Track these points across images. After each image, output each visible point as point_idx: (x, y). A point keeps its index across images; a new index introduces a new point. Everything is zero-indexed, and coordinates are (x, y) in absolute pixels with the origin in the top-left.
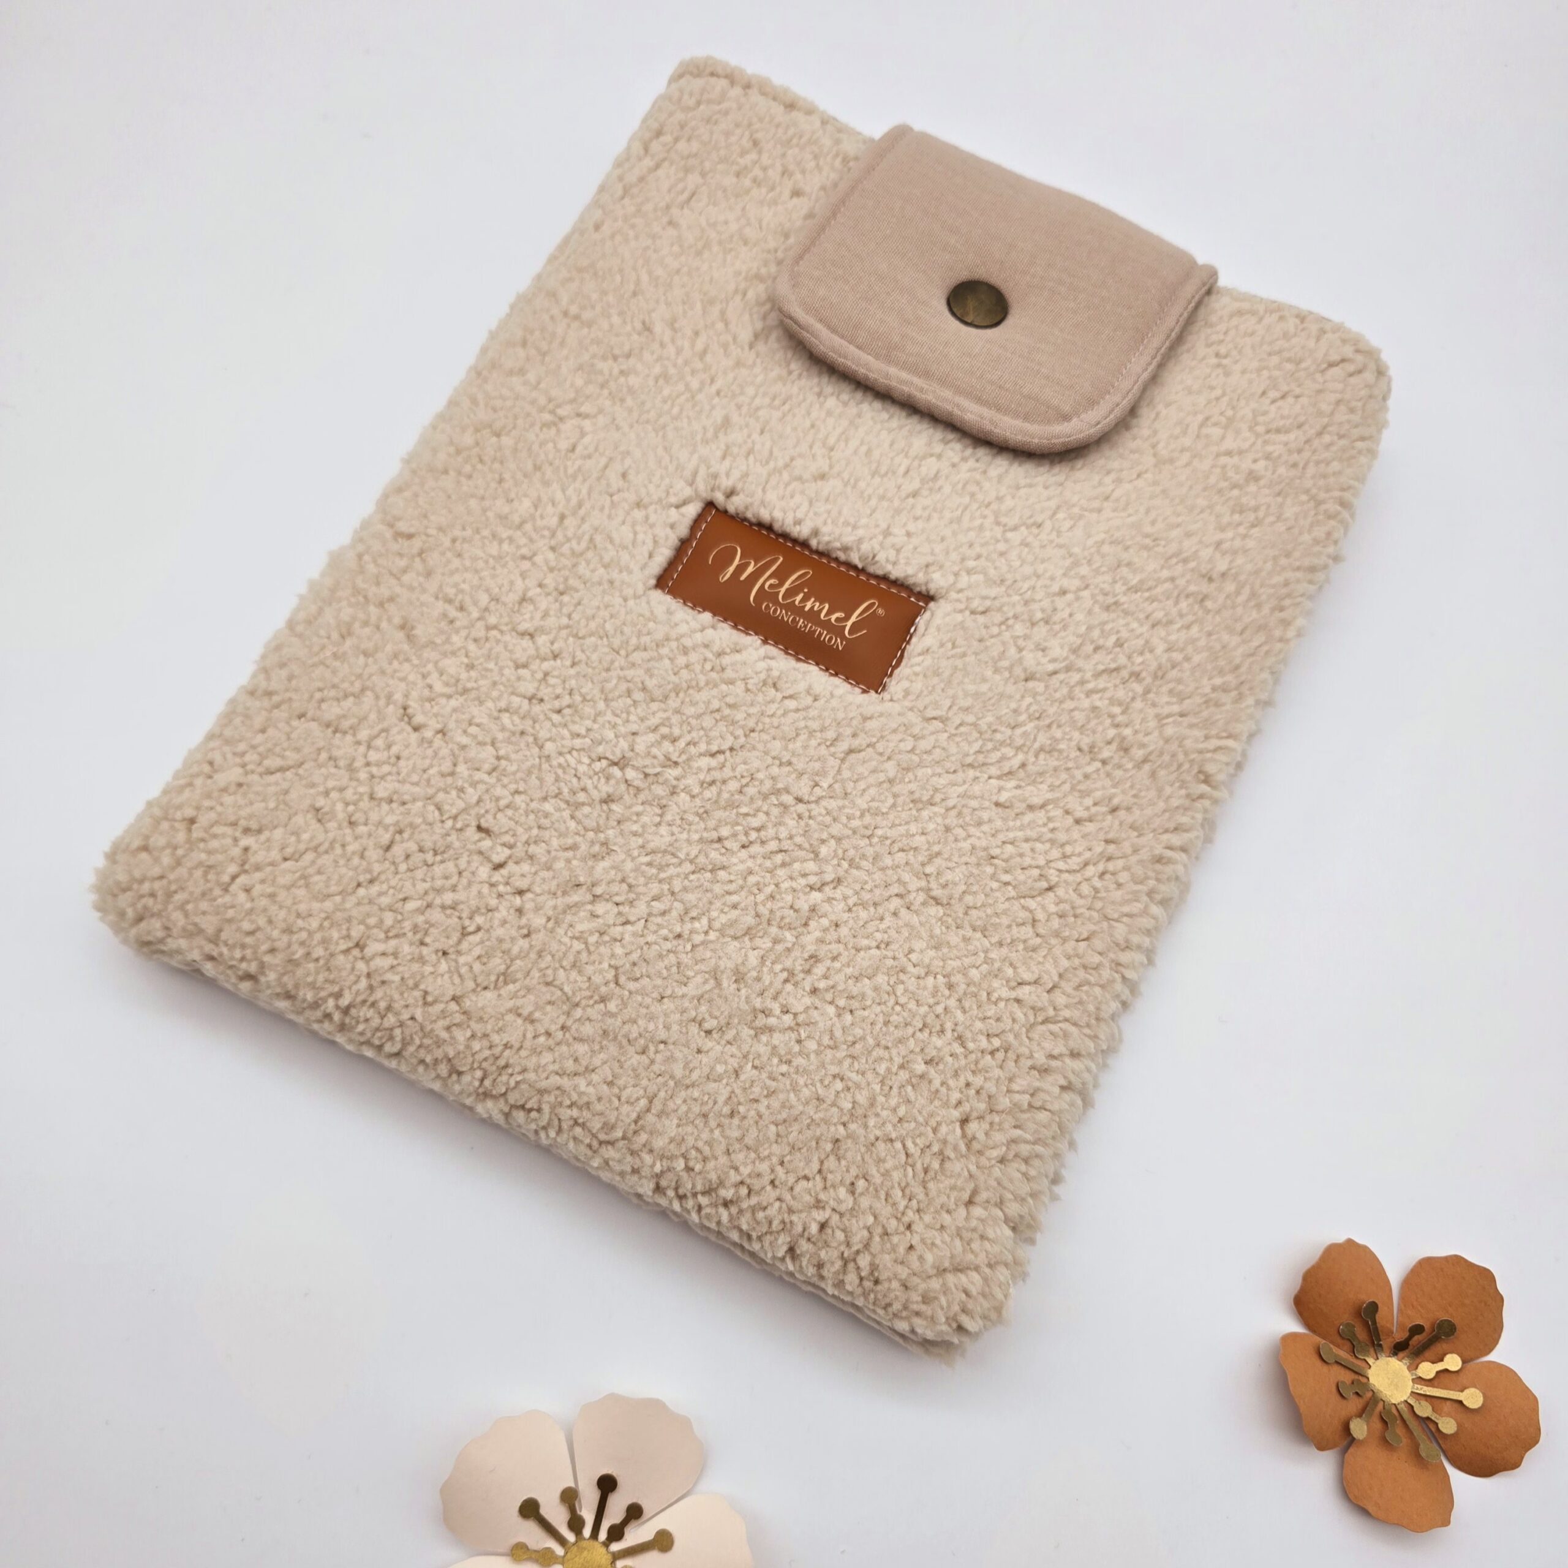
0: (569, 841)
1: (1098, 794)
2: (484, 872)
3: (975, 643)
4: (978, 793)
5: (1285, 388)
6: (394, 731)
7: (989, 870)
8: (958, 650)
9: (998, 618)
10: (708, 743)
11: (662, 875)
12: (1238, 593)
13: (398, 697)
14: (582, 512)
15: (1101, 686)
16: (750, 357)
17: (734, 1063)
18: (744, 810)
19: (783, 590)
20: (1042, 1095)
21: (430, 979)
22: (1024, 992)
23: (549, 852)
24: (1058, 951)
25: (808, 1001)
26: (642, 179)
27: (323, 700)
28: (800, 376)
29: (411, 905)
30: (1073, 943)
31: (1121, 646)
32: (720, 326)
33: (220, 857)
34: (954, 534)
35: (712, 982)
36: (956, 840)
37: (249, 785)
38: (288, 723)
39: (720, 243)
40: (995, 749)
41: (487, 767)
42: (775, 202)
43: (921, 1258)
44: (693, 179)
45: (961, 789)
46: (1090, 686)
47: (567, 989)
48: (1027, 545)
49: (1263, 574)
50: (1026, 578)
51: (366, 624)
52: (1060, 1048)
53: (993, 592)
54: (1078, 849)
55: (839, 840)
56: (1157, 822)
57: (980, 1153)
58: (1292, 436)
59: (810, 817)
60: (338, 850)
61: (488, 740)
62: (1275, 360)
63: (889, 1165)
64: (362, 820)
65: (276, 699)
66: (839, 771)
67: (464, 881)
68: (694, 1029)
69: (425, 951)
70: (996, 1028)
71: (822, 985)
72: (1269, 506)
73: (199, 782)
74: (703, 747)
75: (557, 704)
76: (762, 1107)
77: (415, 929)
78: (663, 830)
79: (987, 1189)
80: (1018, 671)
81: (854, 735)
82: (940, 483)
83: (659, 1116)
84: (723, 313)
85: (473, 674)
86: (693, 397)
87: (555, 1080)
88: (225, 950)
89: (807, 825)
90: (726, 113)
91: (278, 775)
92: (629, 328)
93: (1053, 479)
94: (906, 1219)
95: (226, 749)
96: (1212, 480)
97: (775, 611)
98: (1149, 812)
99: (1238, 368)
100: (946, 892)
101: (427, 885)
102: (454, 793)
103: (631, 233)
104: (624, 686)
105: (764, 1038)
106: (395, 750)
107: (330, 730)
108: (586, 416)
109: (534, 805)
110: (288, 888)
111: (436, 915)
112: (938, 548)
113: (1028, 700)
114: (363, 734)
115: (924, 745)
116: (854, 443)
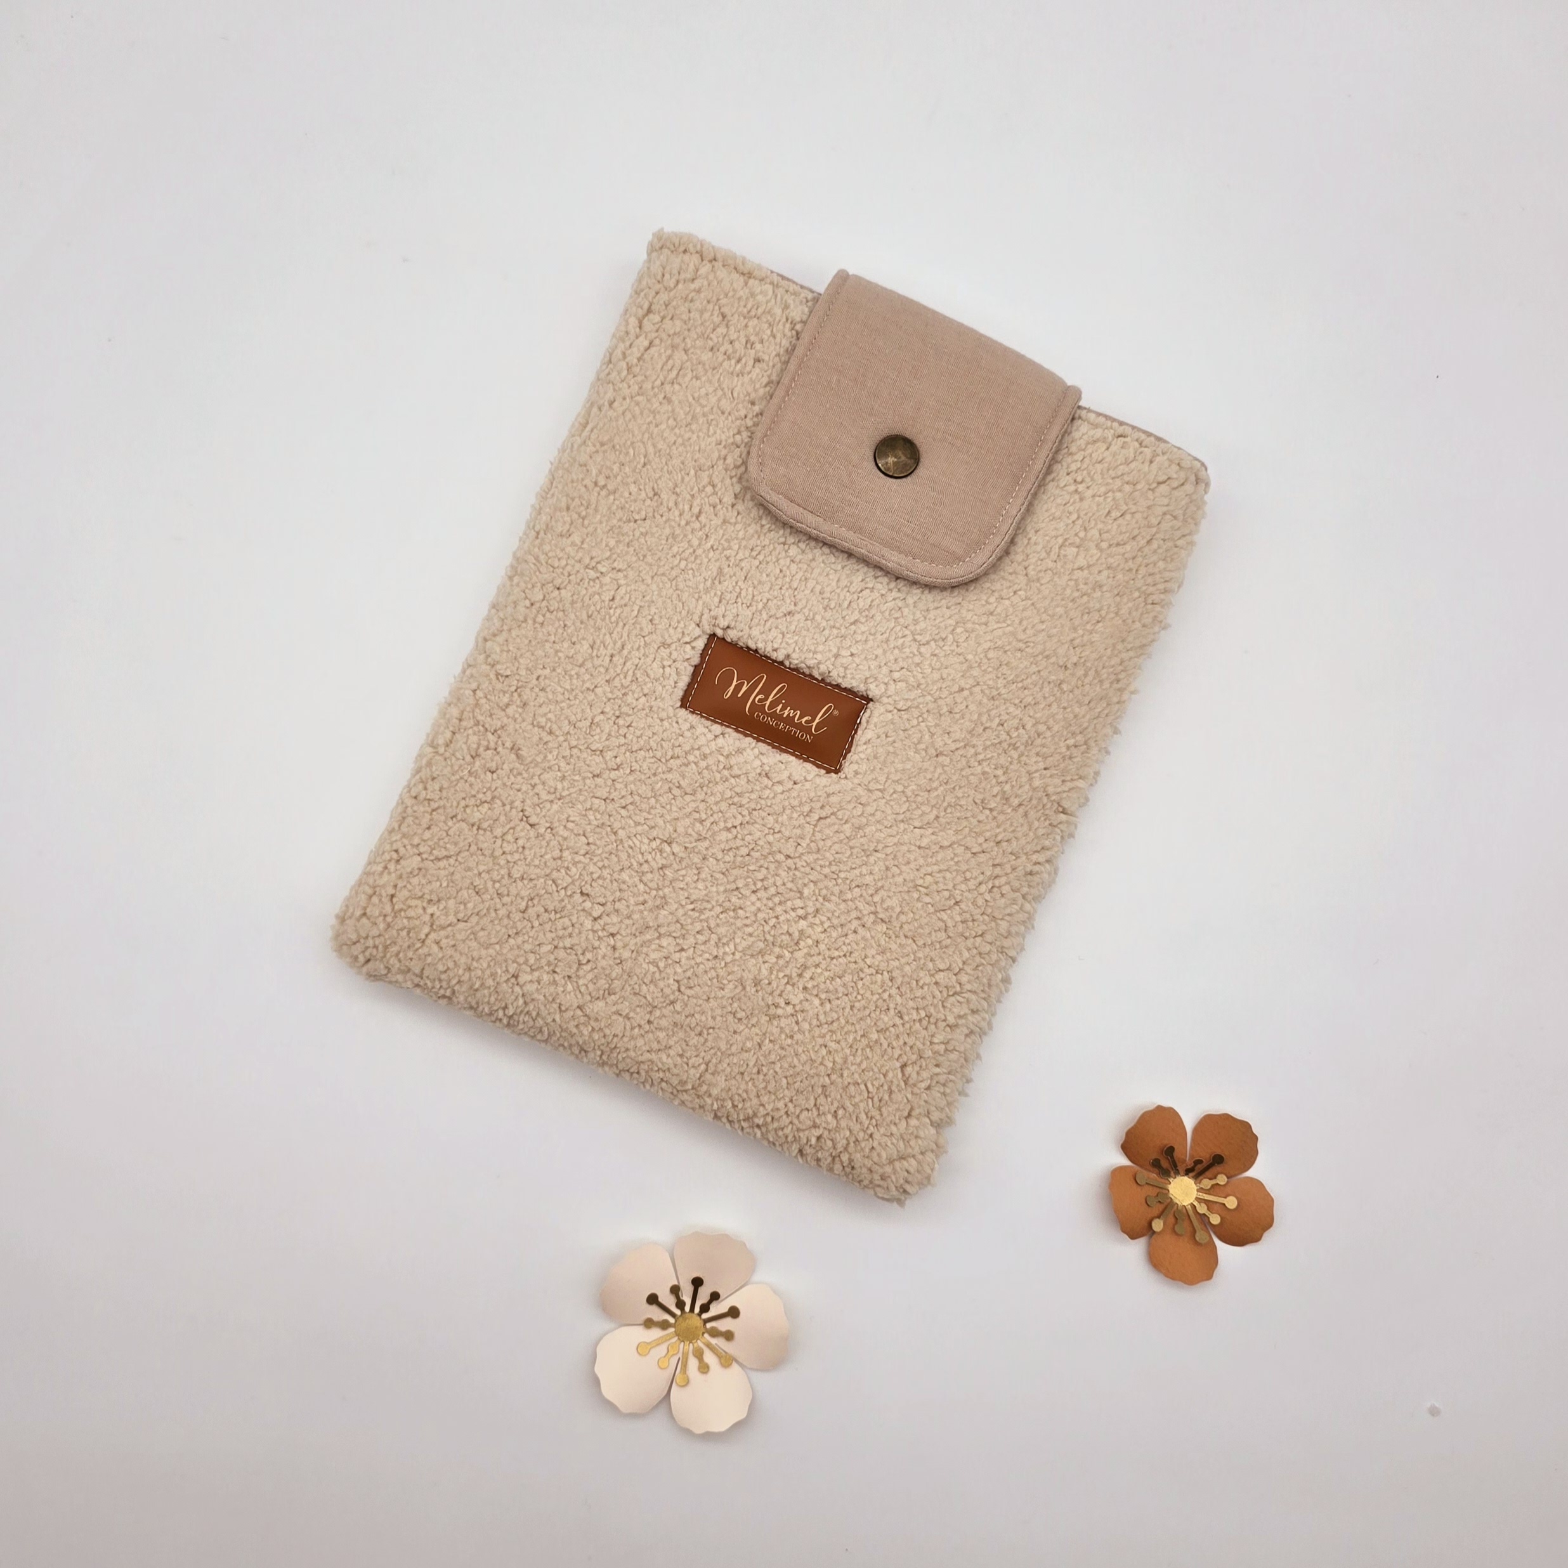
0: (641, 899)
1: (988, 834)
2: (588, 924)
3: (902, 732)
4: (907, 841)
5: (1124, 508)
6: (519, 829)
7: (916, 895)
8: (890, 739)
9: (916, 713)
10: (725, 821)
11: (703, 917)
12: (1086, 675)
13: (518, 804)
14: (625, 652)
15: (988, 756)
16: (731, 515)
17: (757, 1039)
18: (752, 868)
19: (768, 703)
20: (953, 1042)
21: (562, 996)
22: (940, 977)
23: (628, 907)
24: (962, 946)
25: (801, 996)
26: (639, 359)
27: (467, 806)
28: (770, 531)
29: (546, 948)
30: (972, 940)
31: (1002, 725)
32: (709, 489)
33: (417, 922)
34: (885, 652)
35: (740, 988)
36: (893, 876)
37: (427, 870)
38: (445, 822)
39: (704, 415)
40: (917, 807)
41: (582, 852)
42: (741, 374)
43: (879, 1155)
44: (679, 356)
45: (895, 840)
46: (981, 757)
47: (649, 998)
48: (935, 655)
49: (1105, 658)
50: (934, 682)
51: (488, 748)
52: (964, 1010)
53: (912, 695)
54: (975, 874)
55: (815, 883)
56: (1028, 848)
57: (915, 1085)
58: (1128, 547)
59: (796, 869)
60: (493, 914)
61: (582, 833)
62: (1118, 482)
63: (857, 1100)
64: (506, 893)
65: (434, 805)
66: (813, 834)
67: (577, 931)
68: (730, 1018)
69: (557, 977)
70: (921, 1003)
71: (809, 985)
72: (1109, 606)
73: (392, 866)
74: (722, 825)
75: (623, 802)
76: (777, 1067)
77: (549, 964)
78: (700, 885)
79: (919, 1107)
80: (932, 752)
81: (822, 807)
82: (873, 611)
83: (713, 1074)
84: (710, 477)
85: (566, 784)
86: (694, 551)
87: (647, 1056)
88: (428, 983)
89: (794, 875)
90: (699, 291)
91: (445, 861)
92: (643, 495)
93: (953, 601)
94: (869, 1132)
95: (406, 841)
96: (1068, 591)
97: (764, 718)
98: (1023, 841)
99: (1089, 493)
100: (888, 914)
101: (553, 935)
102: (563, 871)
103: (637, 410)
104: (666, 787)
105: (775, 1023)
106: (521, 842)
107: (475, 828)
108: (619, 571)
109: (616, 876)
110: (464, 941)
111: (561, 954)
112: (873, 664)
113: (939, 770)
114: (498, 832)
115: (870, 810)
116: (811, 584)
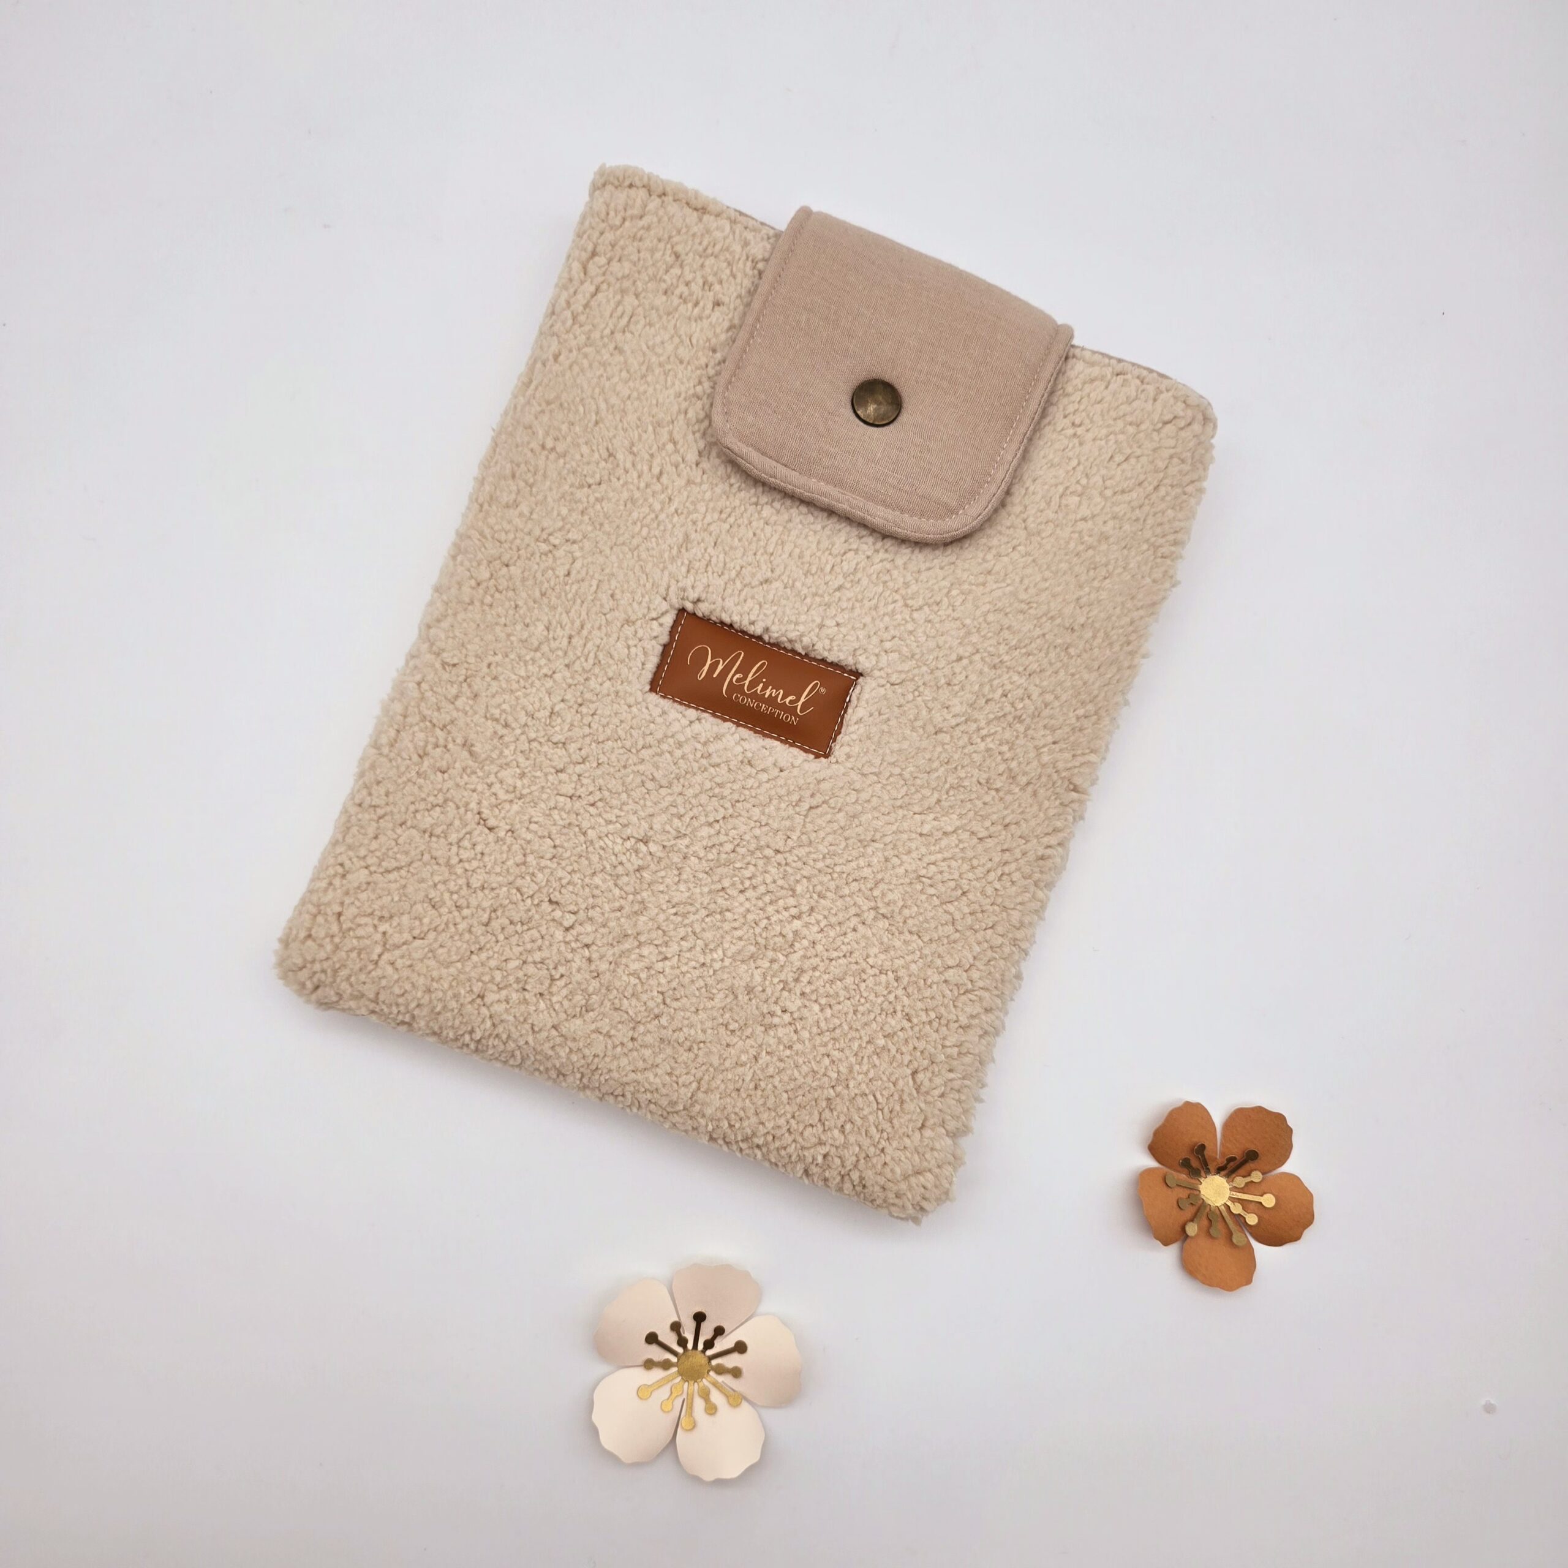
0: (617, 904)
1: (995, 817)
2: (559, 935)
3: (896, 709)
4: (906, 828)
5: (1128, 451)
6: (476, 833)
7: (919, 887)
8: (884, 717)
9: (911, 686)
10: (706, 816)
11: (686, 921)
12: (1094, 637)
13: (473, 805)
14: (585, 632)
15: (992, 731)
16: (696, 475)
17: (753, 1052)
18: (738, 865)
19: (747, 682)
20: (966, 1045)
21: (535, 1015)
22: (950, 974)
23: (603, 914)
24: (972, 940)
25: (799, 1003)
26: (586, 306)
27: (417, 811)
28: (740, 490)
29: (513, 964)
30: (982, 933)
31: (1006, 696)
32: (670, 447)
33: (368, 942)
34: (873, 619)
35: (731, 997)
36: (894, 867)
37: (375, 883)
38: (393, 830)
39: (661, 365)
40: (917, 791)
41: (549, 856)
42: (700, 318)
43: (892, 1171)
44: (630, 301)
45: (894, 828)
46: (984, 732)
47: (631, 1013)
48: (930, 621)
49: (1114, 618)
50: (930, 651)
51: (436, 746)
52: (978, 1009)
53: (906, 666)
54: (983, 861)
55: (808, 878)
56: (1039, 830)
57: (927, 1093)
58: (1134, 495)
59: (787, 864)
60: (452, 929)
61: (546, 834)
62: (1120, 424)
63: (865, 1113)
64: (465, 904)
65: (380, 812)
66: (804, 826)
67: (547, 943)
68: (722, 1030)
69: (527, 995)
70: (931, 1004)
71: (807, 990)
72: (1117, 560)
73: (337, 882)
74: (703, 819)
75: (591, 799)
76: (776, 1082)
77: (518, 980)
78: (682, 887)
79: (933, 1117)
80: (931, 729)
81: (812, 795)
82: (859, 575)
83: (706, 1092)
84: (671, 433)
85: (525, 781)
86: (657, 517)
87: (632, 1076)
88: (384, 1007)
89: (785, 871)
90: (648, 228)
91: (395, 873)
92: (596, 456)
93: (946, 560)
94: (880, 1147)
95: (351, 853)
96: (1072, 545)
97: (743, 700)
98: (1033, 823)
99: (1090, 436)
100: (890, 909)
101: (521, 949)
102: (528, 878)
103: (585, 363)
104: (638, 780)
105: (772, 1033)
106: (479, 848)
107: (427, 835)
108: (574, 542)
109: (587, 880)
110: (422, 960)
111: (531, 969)
112: (862, 634)
113: (939, 749)
114: (453, 837)
115: (864, 796)
116: (788, 547)
